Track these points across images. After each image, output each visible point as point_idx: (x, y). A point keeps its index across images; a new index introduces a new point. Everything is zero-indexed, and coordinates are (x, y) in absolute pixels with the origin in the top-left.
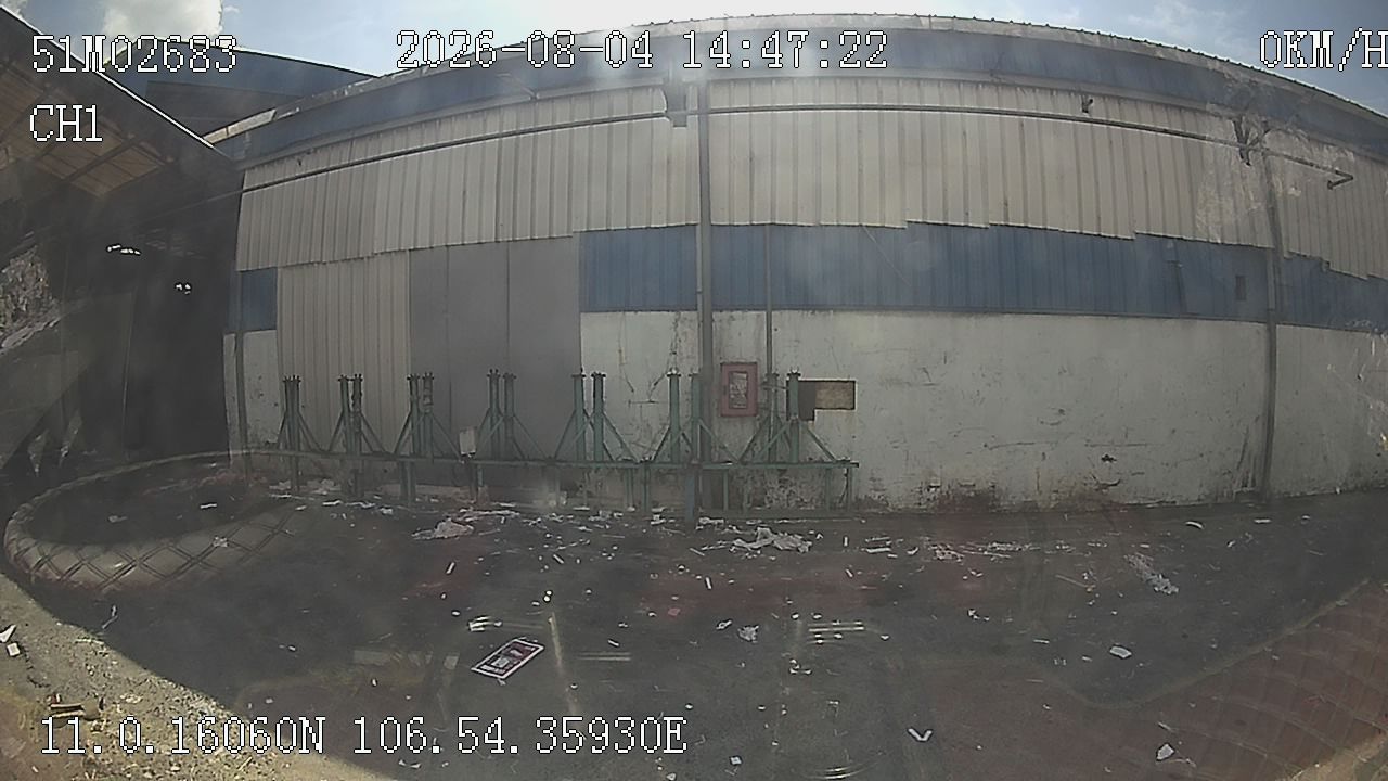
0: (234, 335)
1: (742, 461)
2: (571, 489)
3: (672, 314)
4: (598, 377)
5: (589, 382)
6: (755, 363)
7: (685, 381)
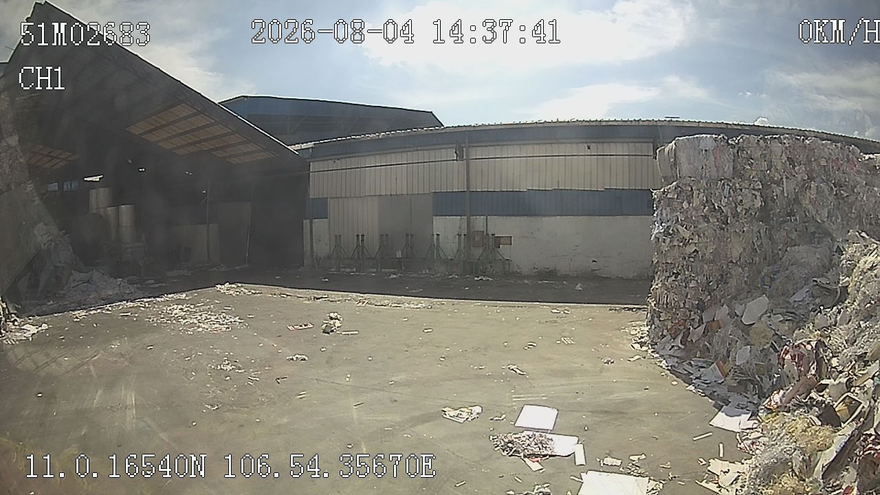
0: (309, 221)
1: (479, 259)
2: (430, 269)
3: (459, 217)
4: (438, 235)
5: (435, 237)
6: (483, 232)
7: (463, 236)
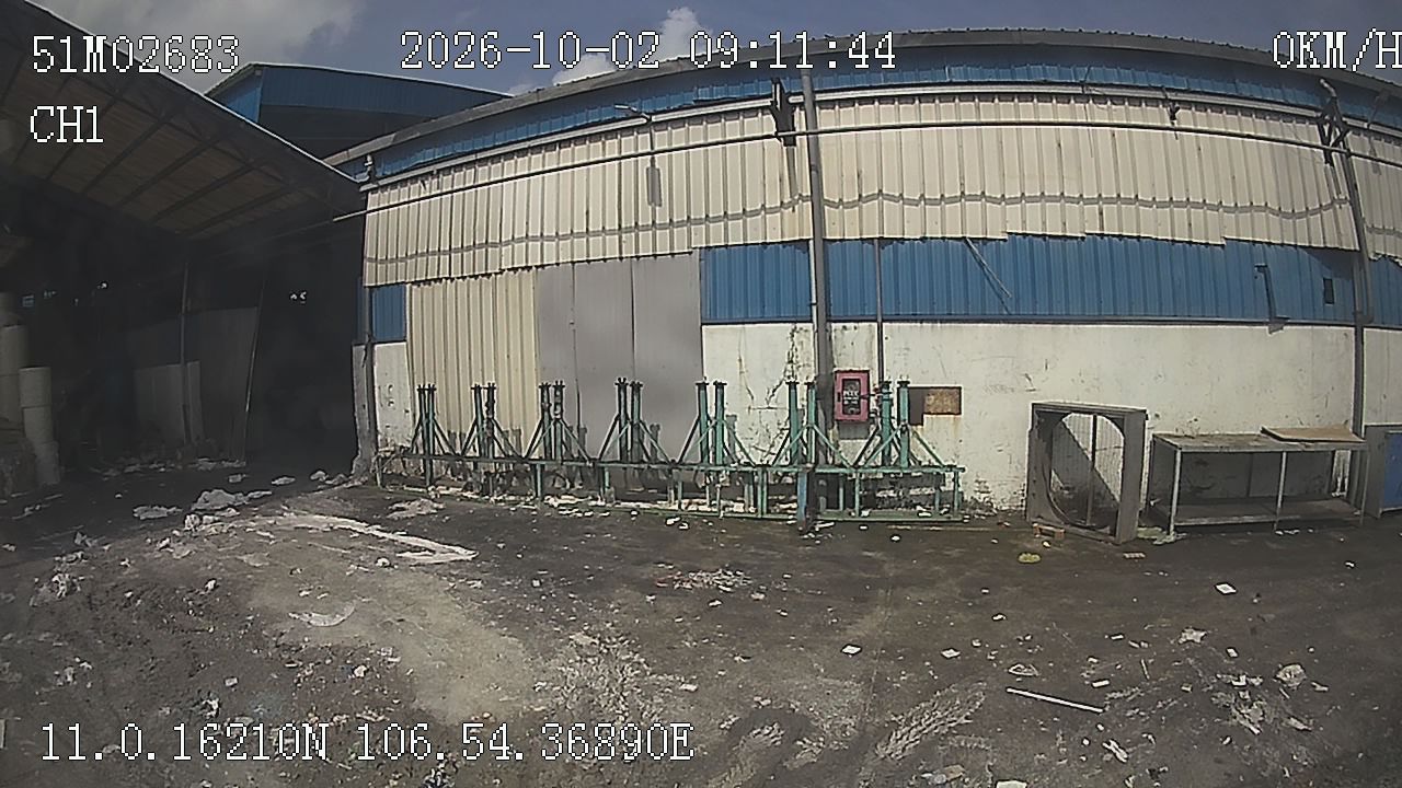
0: (363, 347)
3: (788, 325)
4: (719, 386)
5: (711, 389)
6: (867, 372)
7: (802, 390)
